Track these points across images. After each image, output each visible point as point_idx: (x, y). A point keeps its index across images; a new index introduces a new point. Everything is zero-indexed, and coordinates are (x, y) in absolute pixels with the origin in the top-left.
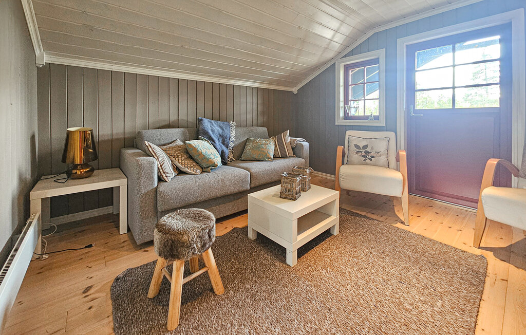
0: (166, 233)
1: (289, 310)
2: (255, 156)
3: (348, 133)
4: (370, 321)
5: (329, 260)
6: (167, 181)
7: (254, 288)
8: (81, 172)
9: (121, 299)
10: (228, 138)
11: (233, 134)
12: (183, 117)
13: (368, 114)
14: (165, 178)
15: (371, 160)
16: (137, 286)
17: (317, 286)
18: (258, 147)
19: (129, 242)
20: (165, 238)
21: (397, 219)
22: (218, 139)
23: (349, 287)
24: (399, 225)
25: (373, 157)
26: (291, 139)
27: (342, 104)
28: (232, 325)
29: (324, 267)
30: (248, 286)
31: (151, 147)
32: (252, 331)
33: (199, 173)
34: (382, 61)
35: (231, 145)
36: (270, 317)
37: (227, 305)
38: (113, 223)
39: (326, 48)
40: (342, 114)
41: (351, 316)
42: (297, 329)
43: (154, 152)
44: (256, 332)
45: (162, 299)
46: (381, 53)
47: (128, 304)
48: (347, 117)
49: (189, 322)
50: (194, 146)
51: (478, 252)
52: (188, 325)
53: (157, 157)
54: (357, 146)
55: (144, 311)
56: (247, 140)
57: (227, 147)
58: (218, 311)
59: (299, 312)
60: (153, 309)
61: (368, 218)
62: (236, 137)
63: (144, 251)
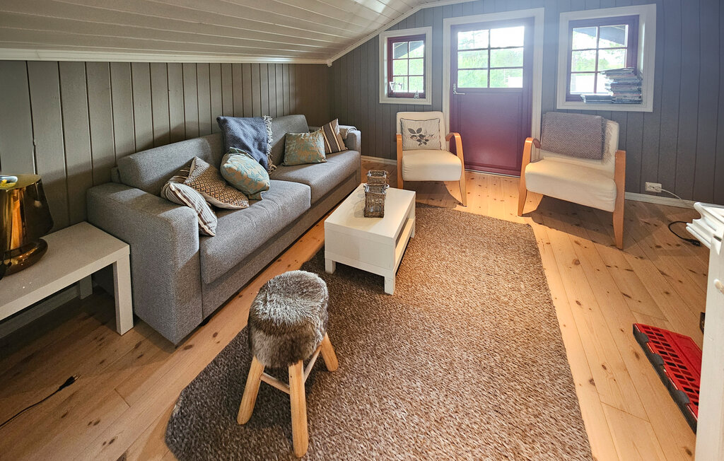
0: (281, 334)
1: (416, 352)
2: (304, 159)
3: (400, 115)
4: (486, 329)
5: (422, 272)
6: (212, 234)
7: (369, 341)
8: (20, 261)
9: (196, 450)
10: (265, 141)
11: (270, 133)
12: (191, 117)
13: (411, 91)
14: (208, 231)
15: (426, 144)
16: (213, 414)
17: (428, 310)
18: (306, 147)
19: (147, 343)
20: (280, 342)
21: (453, 201)
22: (254, 145)
23: (454, 298)
24: (458, 208)
25: (427, 140)
26: (340, 130)
27: (386, 81)
28: (371, 404)
29: (423, 283)
30: (362, 342)
31: (179, 191)
32: (397, 400)
33: (248, 206)
34: (429, 37)
35: (269, 148)
36: (404, 372)
37: (352, 379)
38: (91, 319)
39: (374, 21)
40: (386, 92)
41: (471, 331)
42: (436, 372)
43: (185, 197)
44: (401, 398)
45: (262, 416)
46: (427, 30)
47: (215, 451)
48: (391, 94)
49: (318, 429)
50: (236, 169)
51: (523, 221)
52: (320, 434)
53: (192, 204)
54: (411, 131)
55: (247, 449)
56: (285, 136)
57: (265, 152)
58: (345, 394)
59: (427, 350)
60: (259, 439)
61: (431, 206)
62: (274, 136)
63: (186, 348)
